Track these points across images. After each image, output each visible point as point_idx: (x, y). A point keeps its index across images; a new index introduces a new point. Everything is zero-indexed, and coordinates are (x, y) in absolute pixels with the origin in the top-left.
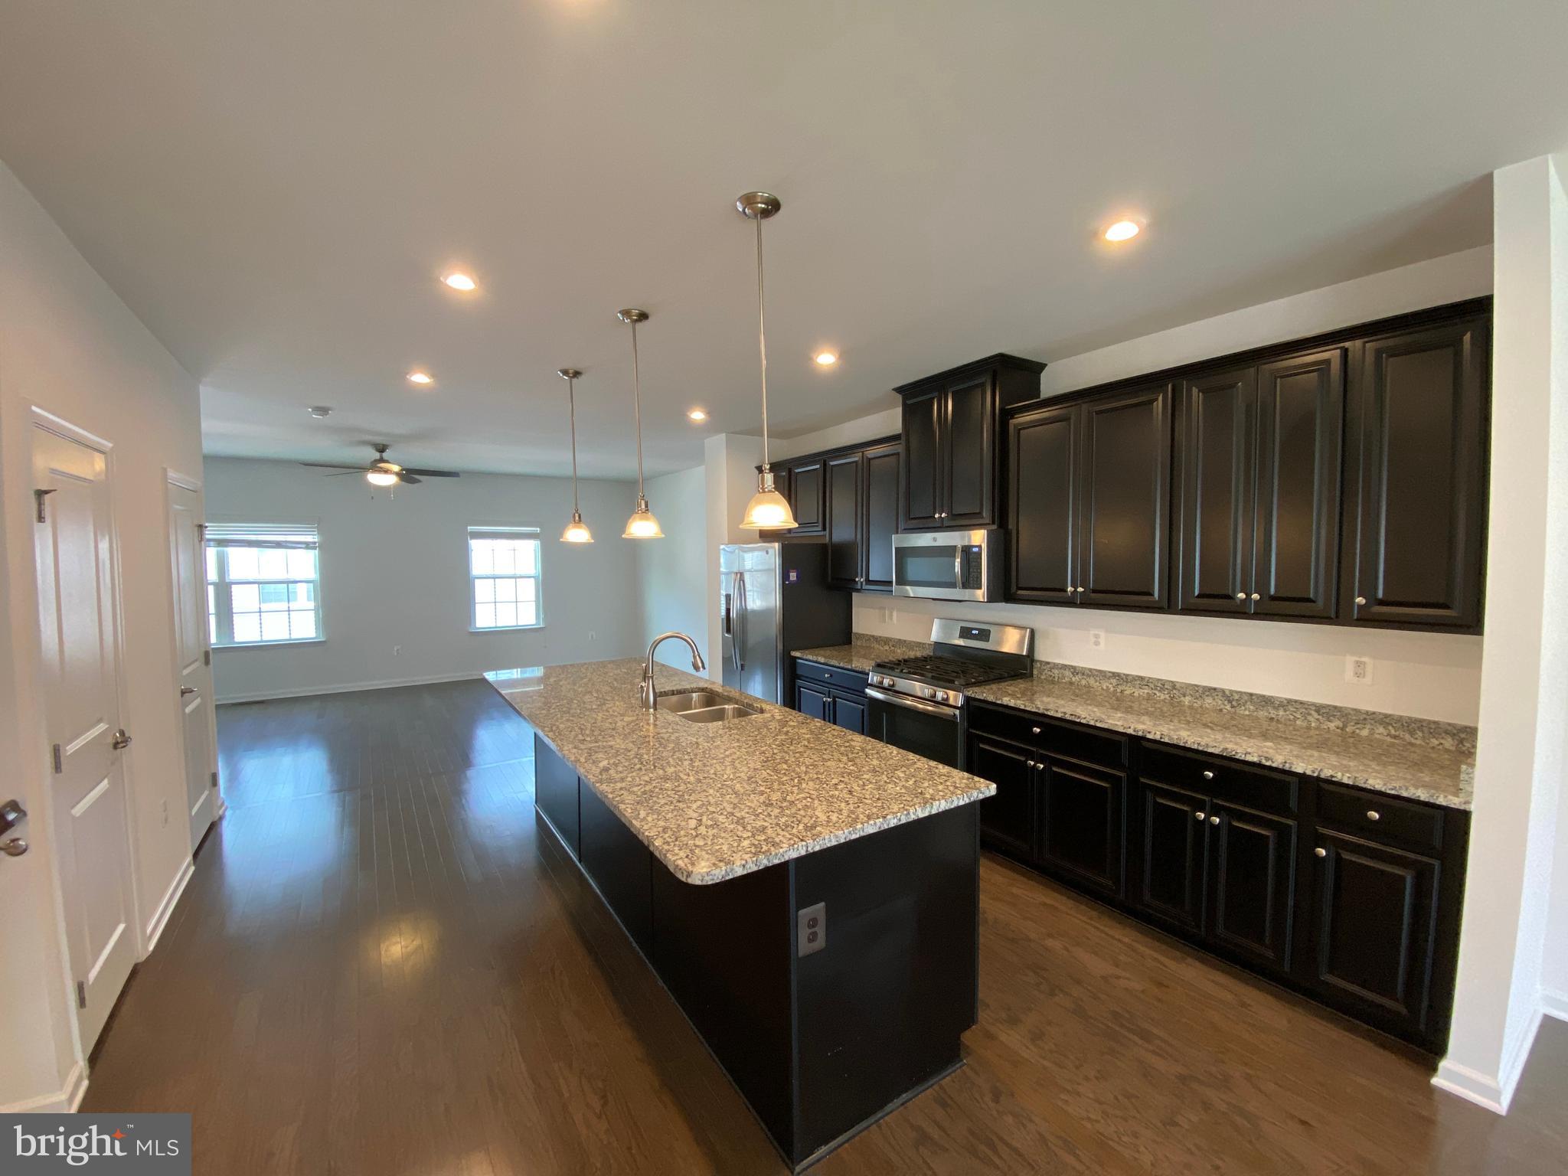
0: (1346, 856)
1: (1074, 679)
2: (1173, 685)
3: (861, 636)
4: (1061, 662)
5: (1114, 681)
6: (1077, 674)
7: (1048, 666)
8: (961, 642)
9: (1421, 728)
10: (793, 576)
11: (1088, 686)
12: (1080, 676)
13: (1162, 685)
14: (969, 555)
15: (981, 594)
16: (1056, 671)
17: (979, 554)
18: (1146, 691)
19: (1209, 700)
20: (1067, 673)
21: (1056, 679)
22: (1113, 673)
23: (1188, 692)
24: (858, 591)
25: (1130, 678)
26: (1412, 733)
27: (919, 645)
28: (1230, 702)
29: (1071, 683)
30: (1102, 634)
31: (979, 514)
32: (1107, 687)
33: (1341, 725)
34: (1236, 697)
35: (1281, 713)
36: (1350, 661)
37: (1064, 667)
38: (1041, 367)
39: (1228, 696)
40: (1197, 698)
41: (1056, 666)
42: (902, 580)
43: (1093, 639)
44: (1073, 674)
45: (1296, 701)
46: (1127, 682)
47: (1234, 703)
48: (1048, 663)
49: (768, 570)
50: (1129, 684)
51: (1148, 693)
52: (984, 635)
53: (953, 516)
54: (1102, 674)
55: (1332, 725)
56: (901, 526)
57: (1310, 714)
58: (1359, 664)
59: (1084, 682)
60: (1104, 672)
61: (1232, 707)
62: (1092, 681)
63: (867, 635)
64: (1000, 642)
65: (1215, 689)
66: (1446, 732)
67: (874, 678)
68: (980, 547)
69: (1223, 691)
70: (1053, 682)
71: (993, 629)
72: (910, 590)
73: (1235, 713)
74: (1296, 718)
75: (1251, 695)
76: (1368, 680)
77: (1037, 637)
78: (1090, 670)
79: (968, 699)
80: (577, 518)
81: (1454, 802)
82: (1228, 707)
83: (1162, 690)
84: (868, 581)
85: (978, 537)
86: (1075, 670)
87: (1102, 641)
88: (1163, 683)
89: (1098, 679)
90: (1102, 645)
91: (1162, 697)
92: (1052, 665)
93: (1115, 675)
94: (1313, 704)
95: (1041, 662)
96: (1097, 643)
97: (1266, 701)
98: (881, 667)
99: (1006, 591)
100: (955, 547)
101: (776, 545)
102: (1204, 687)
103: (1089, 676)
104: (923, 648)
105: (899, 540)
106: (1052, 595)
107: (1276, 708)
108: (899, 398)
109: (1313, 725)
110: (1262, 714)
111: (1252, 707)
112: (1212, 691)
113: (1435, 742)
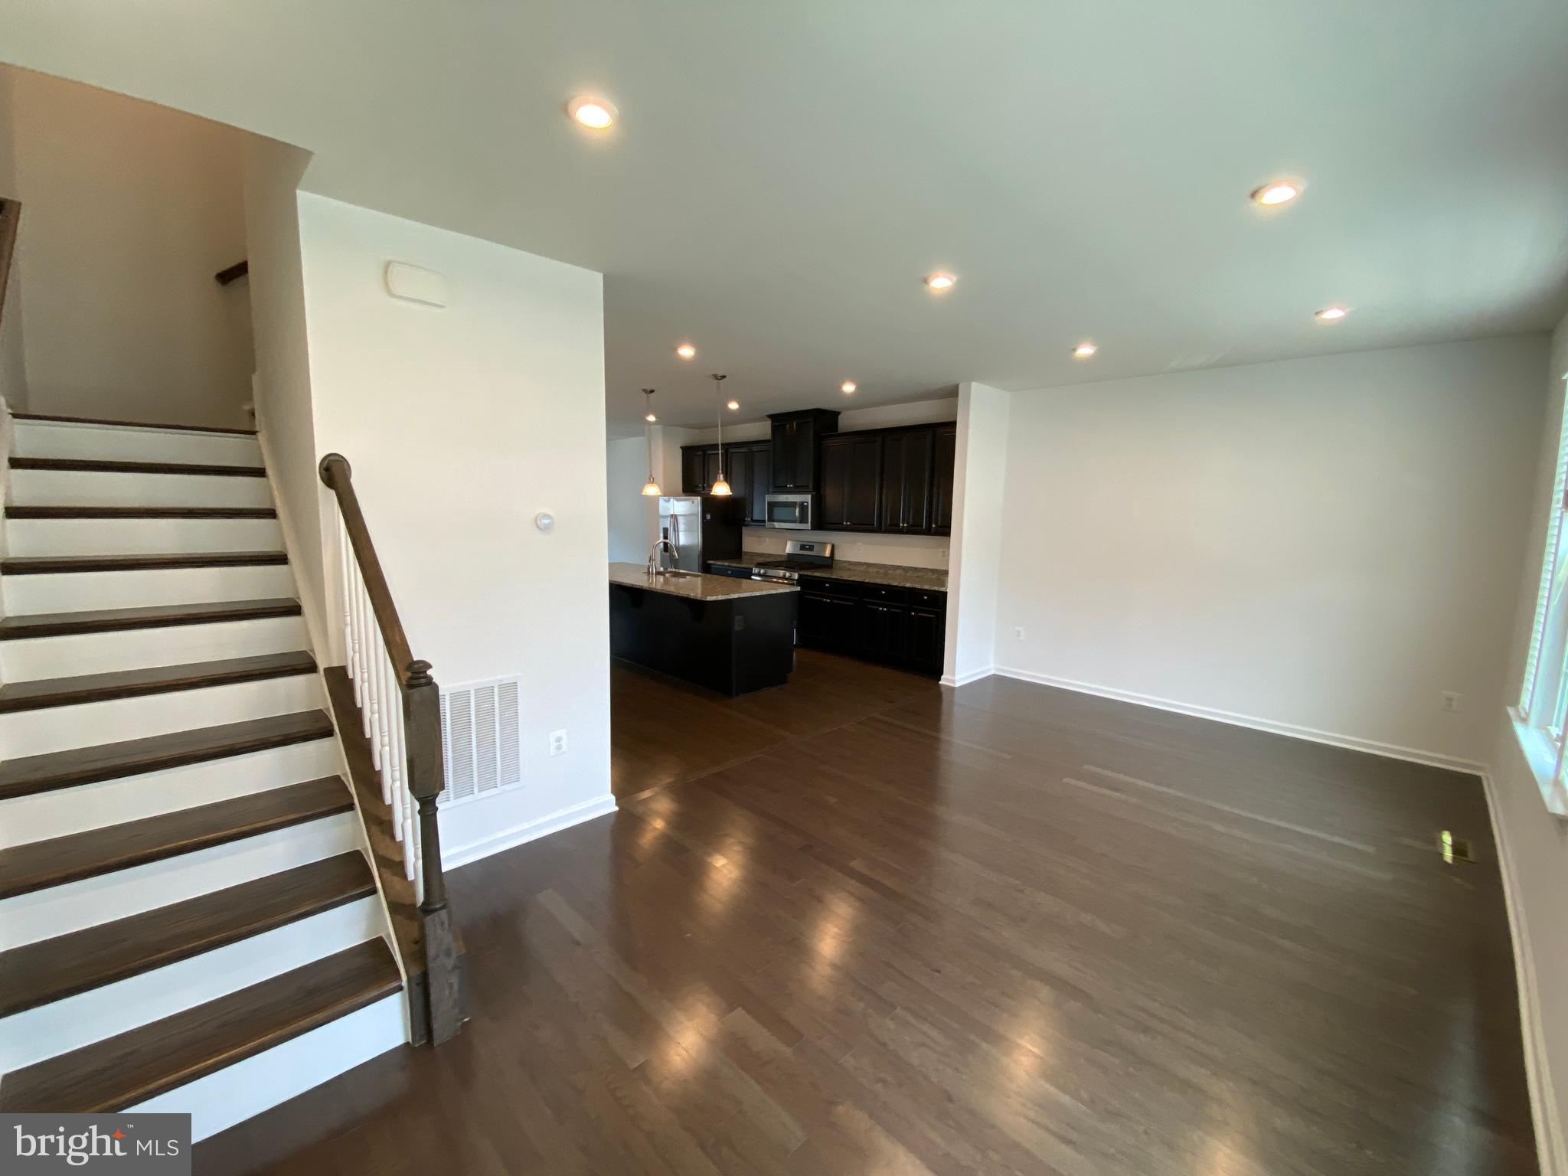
0: (919, 614)
1: (849, 567)
3: (747, 553)
6: (851, 565)
7: (839, 562)
8: (801, 552)
10: (708, 517)
14: (803, 507)
15: (809, 526)
16: (842, 564)
17: (807, 506)
20: (847, 565)
24: (746, 526)
27: (780, 556)
29: (848, 569)
31: (807, 487)
37: (846, 562)
38: (839, 413)
42: (771, 519)
44: (849, 565)
48: (841, 560)
49: (694, 514)
52: (811, 548)
53: (796, 487)
56: (771, 490)
63: (751, 551)
64: (818, 551)
67: (755, 570)
68: (807, 502)
70: (841, 569)
71: (815, 544)
72: (777, 525)
77: (836, 547)
79: (800, 575)
81: (942, 589)
84: (753, 521)
85: (807, 498)
86: (850, 563)
93: (865, 563)
95: (838, 559)
97: (916, 569)
98: (760, 565)
99: (821, 523)
100: (796, 502)
101: (699, 498)
104: (782, 556)
105: (768, 498)
106: (838, 527)
108: (770, 421)
112: (899, 567)
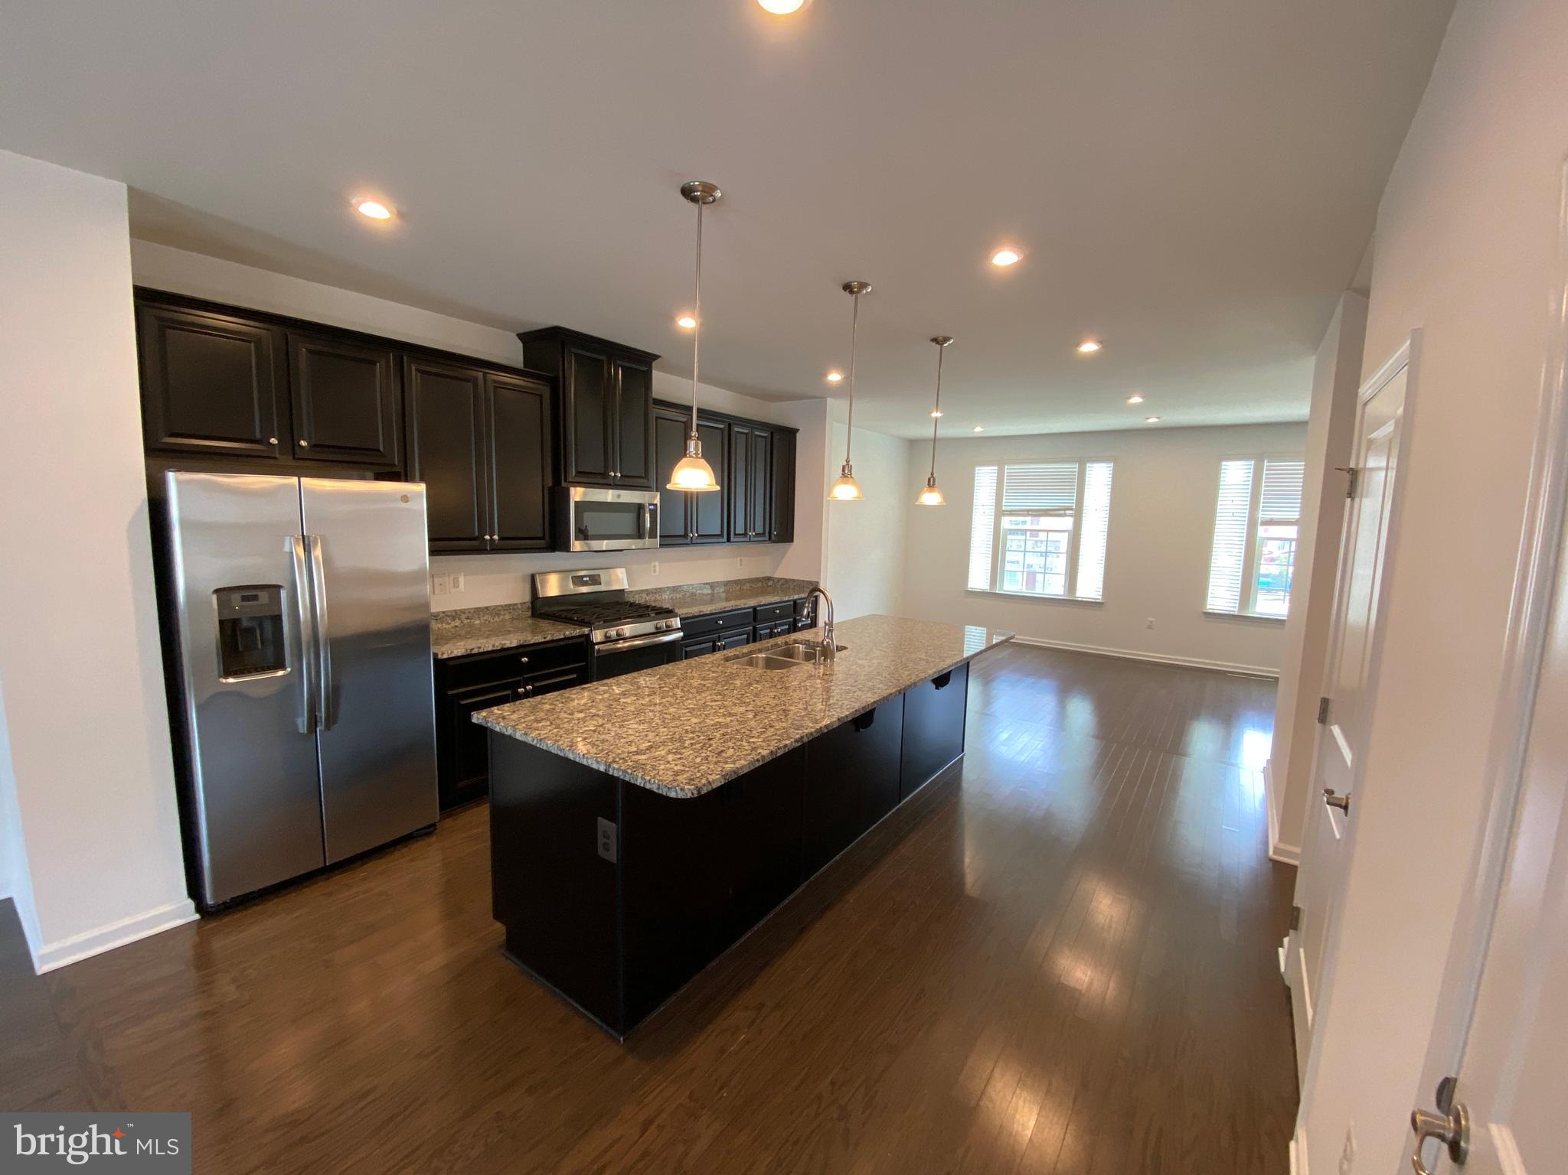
17: (655, 511)
31: (644, 478)
37: (642, 591)
42: (581, 534)
52: (595, 580)
64: (608, 583)
68: (656, 505)
71: (601, 572)
78: (656, 589)
85: (655, 498)
92: (634, 593)
96: (655, 571)
103: (656, 593)
104: (513, 609)
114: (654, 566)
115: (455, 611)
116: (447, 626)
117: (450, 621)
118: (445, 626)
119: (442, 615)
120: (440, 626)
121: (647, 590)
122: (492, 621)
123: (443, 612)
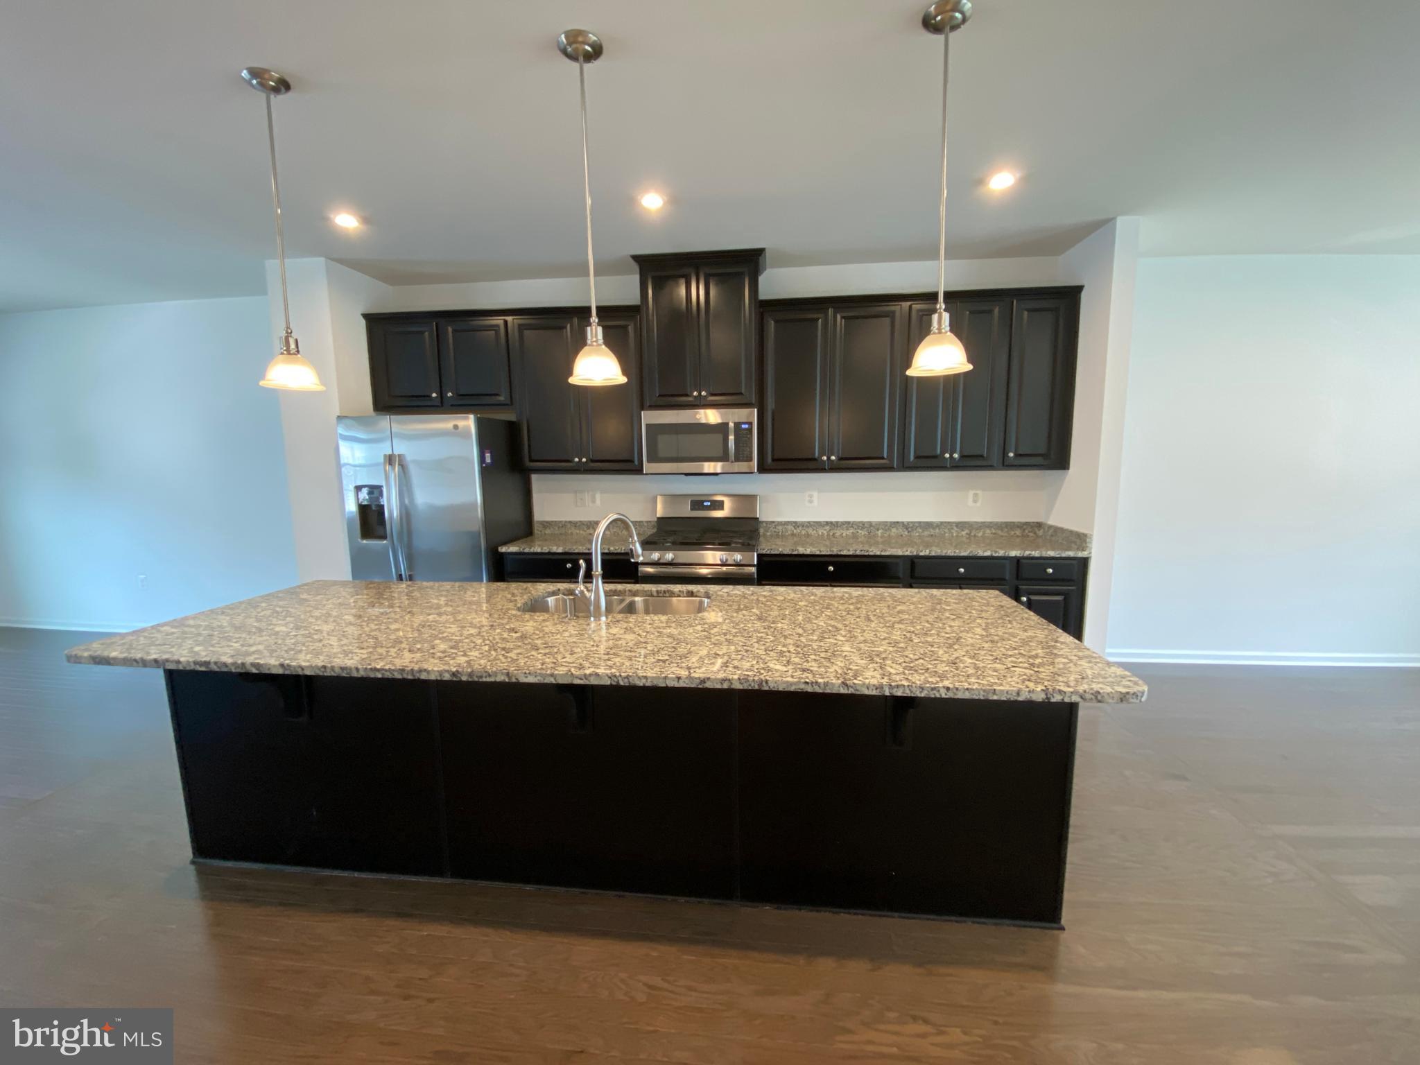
0: (1033, 598)
1: (795, 531)
2: (870, 524)
3: (546, 525)
4: (784, 520)
5: (827, 528)
6: (798, 527)
7: (774, 524)
9: (1006, 527)
10: (488, 459)
11: (808, 535)
12: (800, 528)
13: (862, 525)
14: (739, 432)
15: (752, 466)
16: (780, 528)
17: (750, 430)
18: (851, 531)
19: (894, 530)
20: (790, 527)
21: (780, 533)
22: (827, 522)
23: (881, 527)
25: (839, 524)
26: (1002, 530)
28: (907, 529)
29: (793, 535)
30: (815, 494)
31: (742, 395)
32: (822, 533)
33: (969, 533)
34: (911, 525)
35: (937, 531)
36: (971, 493)
37: (787, 523)
39: (907, 526)
40: (886, 530)
41: (780, 523)
43: (808, 499)
44: (794, 527)
45: (945, 522)
46: (837, 527)
47: (910, 530)
48: (773, 522)
50: (839, 528)
51: (853, 533)
52: (716, 505)
53: (717, 395)
54: (819, 524)
55: (964, 533)
57: (952, 529)
58: (976, 495)
59: (803, 532)
60: (820, 522)
61: (909, 532)
62: (810, 531)
63: (561, 521)
65: (898, 522)
66: (1018, 527)
68: (751, 424)
69: (903, 523)
70: (778, 536)
71: (727, 498)
73: (910, 536)
74: (945, 533)
75: (920, 522)
76: (978, 504)
78: (809, 522)
79: (761, 557)
80: (293, 346)
82: (906, 533)
83: (863, 528)
85: (748, 416)
86: (796, 525)
87: (815, 499)
88: (863, 523)
89: (815, 528)
90: (816, 503)
91: (863, 533)
92: (776, 523)
94: (953, 523)
95: (767, 522)
96: (811, 502)
99: (760, 462)
100: (726, 423)
102: (891, 522)
103: (807, 527)
104: (639, 526)
106: (804, 464)
107: (934, 529)
108: (636, 267)
109: (955, 535)
110: (926, 533)
111: (920, 530)
113: (1013, 533)
114: (811, 496)
115: (590, 522)
116: (584, 533)
117: (585, 529)
118: (581, 532)
119: (579, 523)
120: (578, 532)
121: (795, 522)
122: (620, 533)
123: (580, 521)
